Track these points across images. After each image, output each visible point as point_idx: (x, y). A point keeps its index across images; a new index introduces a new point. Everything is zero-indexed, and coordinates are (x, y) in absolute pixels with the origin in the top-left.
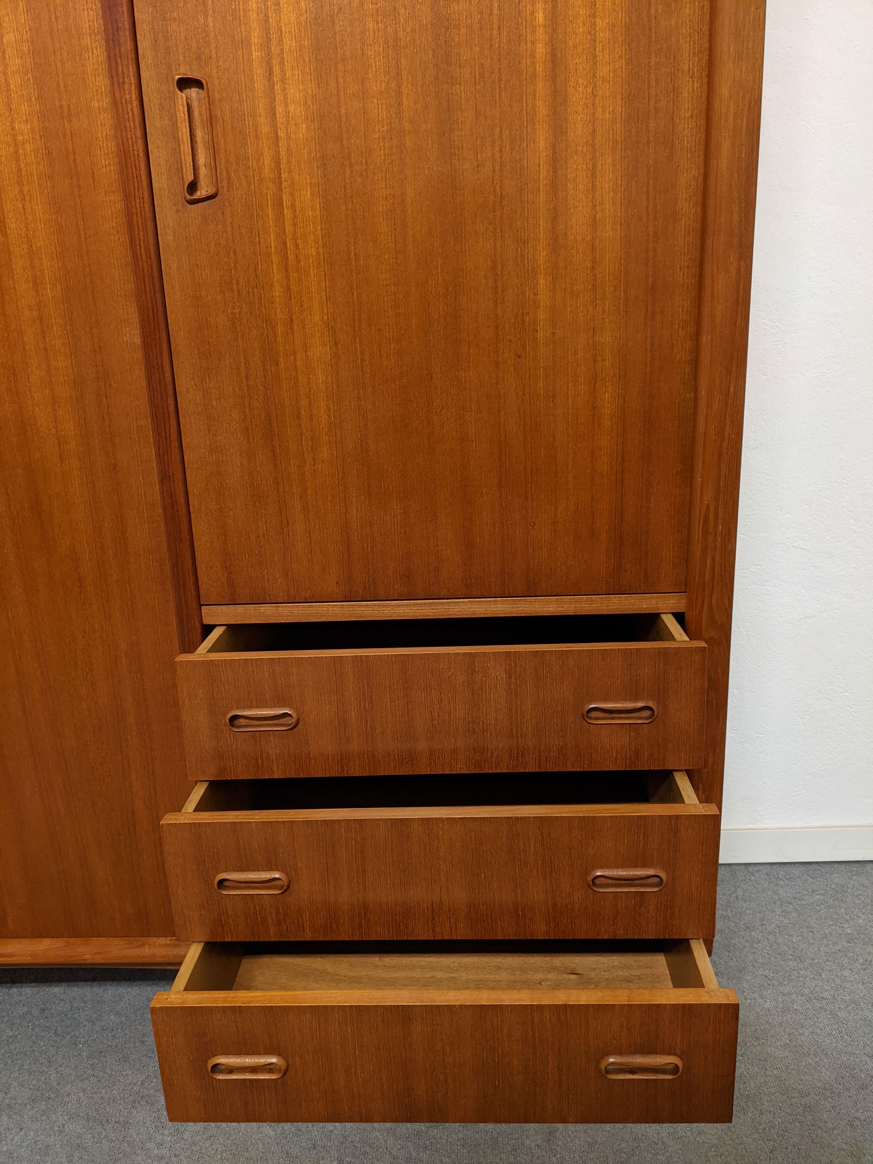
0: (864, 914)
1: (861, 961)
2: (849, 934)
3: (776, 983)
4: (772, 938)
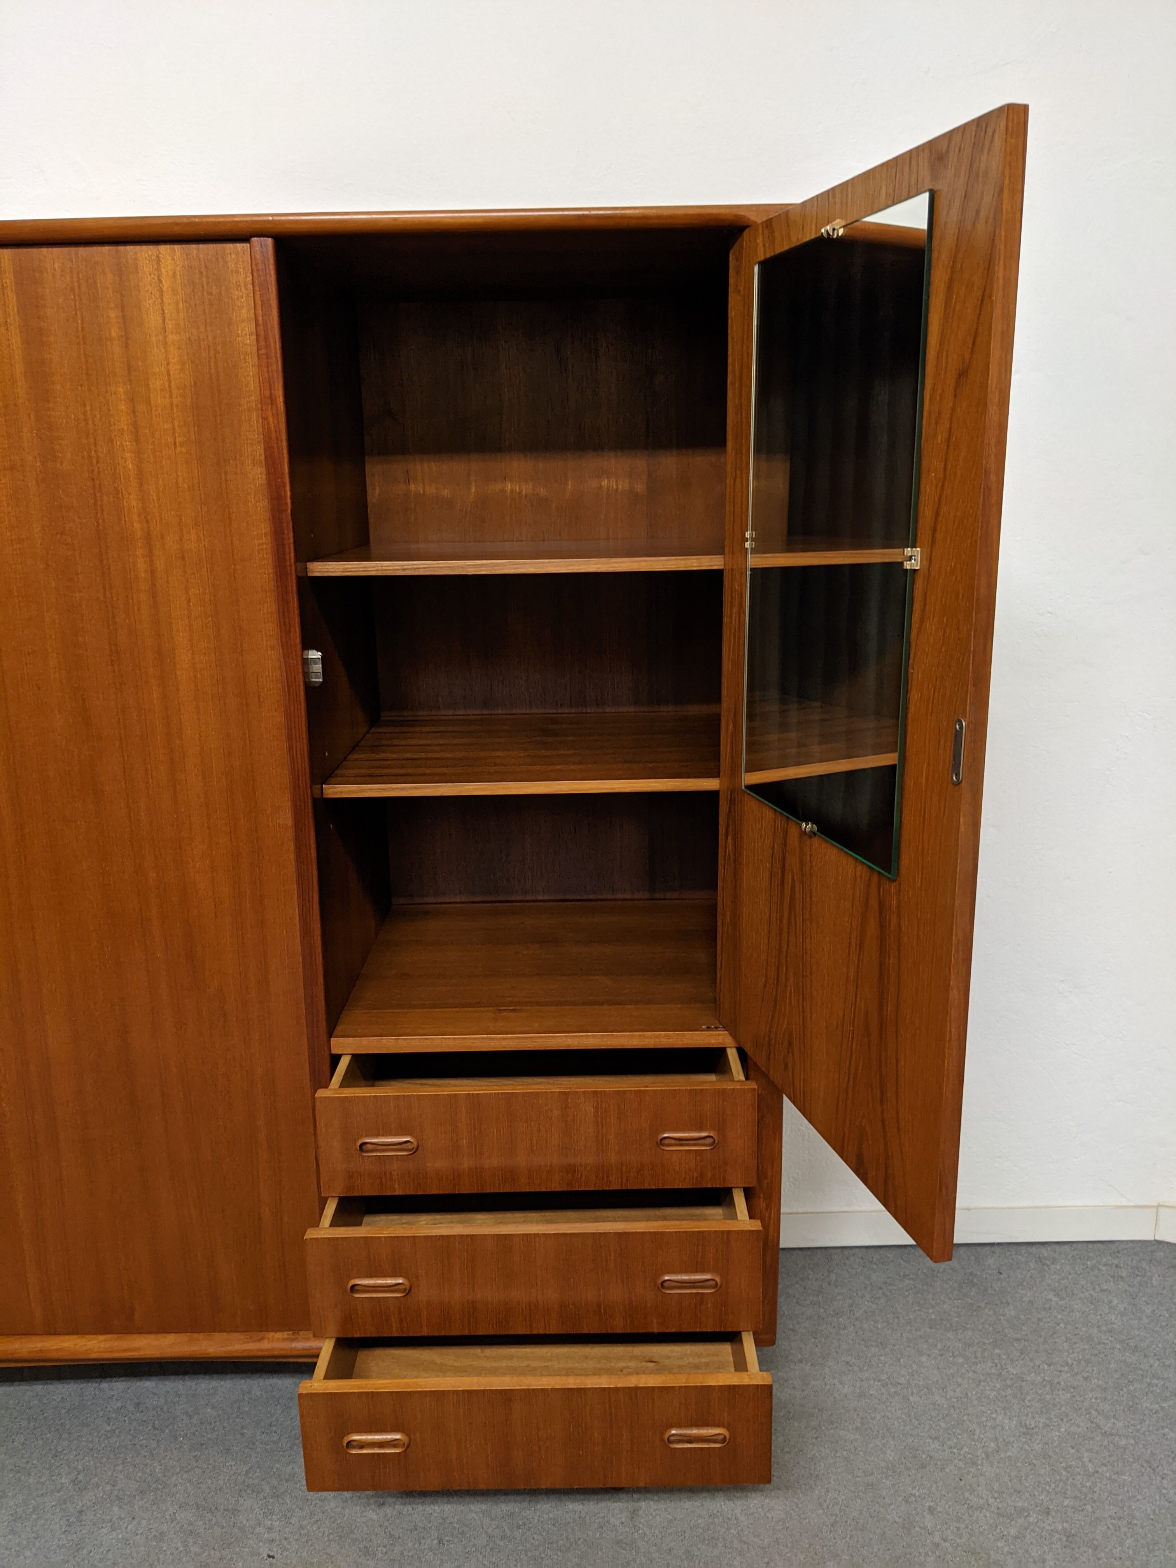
0: (950, 1299)
1: (939, 1346)
3: (856, 1369)
4: (858, 1324)
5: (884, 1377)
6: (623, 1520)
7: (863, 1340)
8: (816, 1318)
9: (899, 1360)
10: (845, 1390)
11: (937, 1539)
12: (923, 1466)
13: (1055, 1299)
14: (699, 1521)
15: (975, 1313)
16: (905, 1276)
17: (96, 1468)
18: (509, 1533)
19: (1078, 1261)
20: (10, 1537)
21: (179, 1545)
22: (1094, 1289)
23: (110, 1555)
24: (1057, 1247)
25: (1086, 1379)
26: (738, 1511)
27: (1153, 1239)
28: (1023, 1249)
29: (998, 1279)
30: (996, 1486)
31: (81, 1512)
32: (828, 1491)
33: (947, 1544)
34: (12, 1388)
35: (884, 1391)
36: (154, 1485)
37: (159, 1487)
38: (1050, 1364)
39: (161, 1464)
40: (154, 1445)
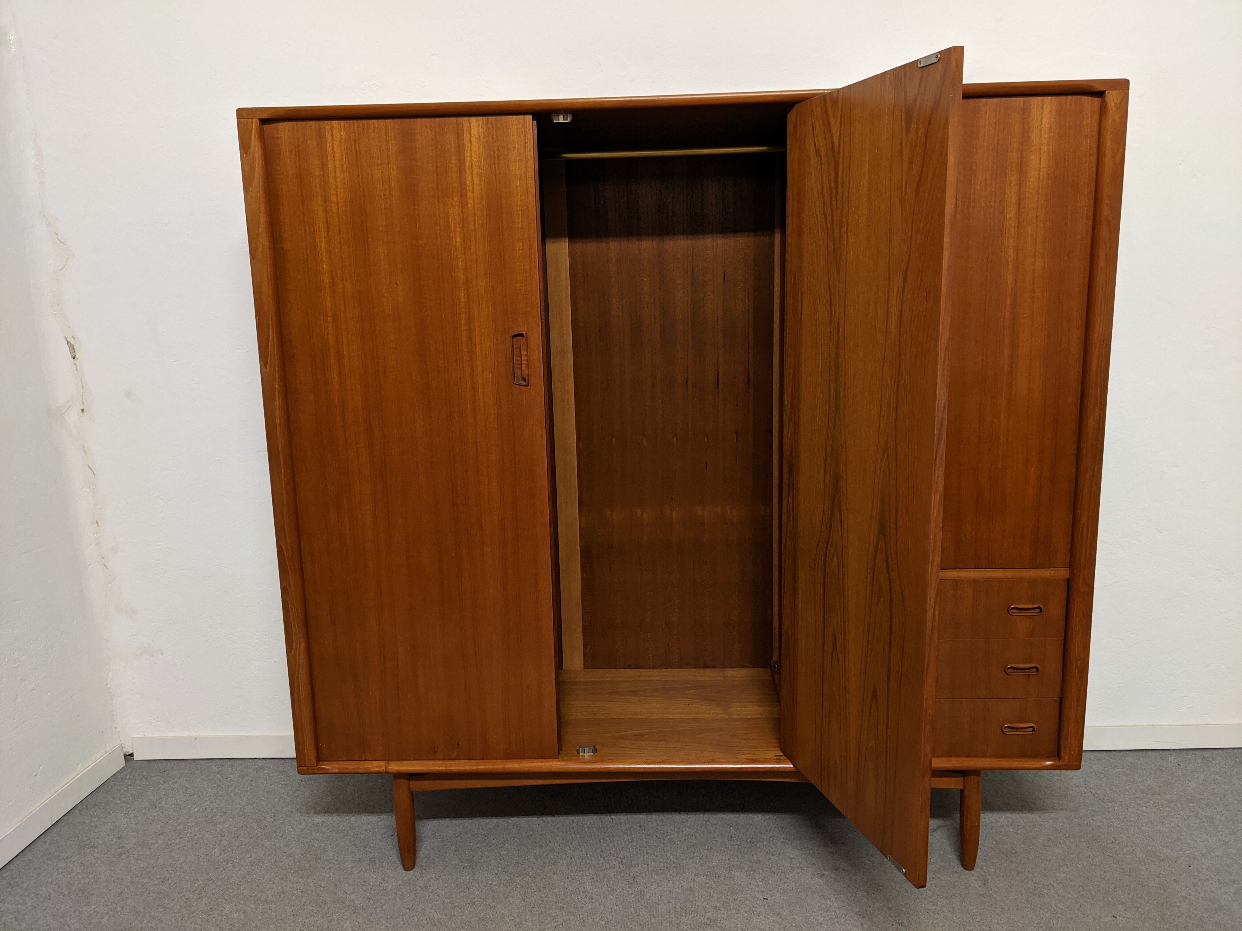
2: (1141, 789)
3: (1100, 813)
4: (1093, 791)
5: (1121, 817)
6: (980, 884)
7: (1100, 799)
8: (1064, 788)
9: (1128, 809)
10: (1098, 824)
11: (1184, 894)
12: (1162, 860)
13: (1220, 778)
14: (1029, 886)
15: (1169, 786)
16: (1115, 767)
17: (632, 857)
18: (909, 890)
19: (1230, 759)
20: (596, 889)
21: (704, 893)
23: (664, 898)
24: (1213, 751)
26: (1051, 881)
28: (1191, 753)
29: (1179, 769)
30: (1213, 869)
31: (634, 877)
32: (1105, 872)
33: (1192, 897)
34: (555, 818)
35: (1123, 824)
36: (673, 865)
37: (677, 866)
38: (1228, 811)
39: (672, 855)
40: (662, 846)
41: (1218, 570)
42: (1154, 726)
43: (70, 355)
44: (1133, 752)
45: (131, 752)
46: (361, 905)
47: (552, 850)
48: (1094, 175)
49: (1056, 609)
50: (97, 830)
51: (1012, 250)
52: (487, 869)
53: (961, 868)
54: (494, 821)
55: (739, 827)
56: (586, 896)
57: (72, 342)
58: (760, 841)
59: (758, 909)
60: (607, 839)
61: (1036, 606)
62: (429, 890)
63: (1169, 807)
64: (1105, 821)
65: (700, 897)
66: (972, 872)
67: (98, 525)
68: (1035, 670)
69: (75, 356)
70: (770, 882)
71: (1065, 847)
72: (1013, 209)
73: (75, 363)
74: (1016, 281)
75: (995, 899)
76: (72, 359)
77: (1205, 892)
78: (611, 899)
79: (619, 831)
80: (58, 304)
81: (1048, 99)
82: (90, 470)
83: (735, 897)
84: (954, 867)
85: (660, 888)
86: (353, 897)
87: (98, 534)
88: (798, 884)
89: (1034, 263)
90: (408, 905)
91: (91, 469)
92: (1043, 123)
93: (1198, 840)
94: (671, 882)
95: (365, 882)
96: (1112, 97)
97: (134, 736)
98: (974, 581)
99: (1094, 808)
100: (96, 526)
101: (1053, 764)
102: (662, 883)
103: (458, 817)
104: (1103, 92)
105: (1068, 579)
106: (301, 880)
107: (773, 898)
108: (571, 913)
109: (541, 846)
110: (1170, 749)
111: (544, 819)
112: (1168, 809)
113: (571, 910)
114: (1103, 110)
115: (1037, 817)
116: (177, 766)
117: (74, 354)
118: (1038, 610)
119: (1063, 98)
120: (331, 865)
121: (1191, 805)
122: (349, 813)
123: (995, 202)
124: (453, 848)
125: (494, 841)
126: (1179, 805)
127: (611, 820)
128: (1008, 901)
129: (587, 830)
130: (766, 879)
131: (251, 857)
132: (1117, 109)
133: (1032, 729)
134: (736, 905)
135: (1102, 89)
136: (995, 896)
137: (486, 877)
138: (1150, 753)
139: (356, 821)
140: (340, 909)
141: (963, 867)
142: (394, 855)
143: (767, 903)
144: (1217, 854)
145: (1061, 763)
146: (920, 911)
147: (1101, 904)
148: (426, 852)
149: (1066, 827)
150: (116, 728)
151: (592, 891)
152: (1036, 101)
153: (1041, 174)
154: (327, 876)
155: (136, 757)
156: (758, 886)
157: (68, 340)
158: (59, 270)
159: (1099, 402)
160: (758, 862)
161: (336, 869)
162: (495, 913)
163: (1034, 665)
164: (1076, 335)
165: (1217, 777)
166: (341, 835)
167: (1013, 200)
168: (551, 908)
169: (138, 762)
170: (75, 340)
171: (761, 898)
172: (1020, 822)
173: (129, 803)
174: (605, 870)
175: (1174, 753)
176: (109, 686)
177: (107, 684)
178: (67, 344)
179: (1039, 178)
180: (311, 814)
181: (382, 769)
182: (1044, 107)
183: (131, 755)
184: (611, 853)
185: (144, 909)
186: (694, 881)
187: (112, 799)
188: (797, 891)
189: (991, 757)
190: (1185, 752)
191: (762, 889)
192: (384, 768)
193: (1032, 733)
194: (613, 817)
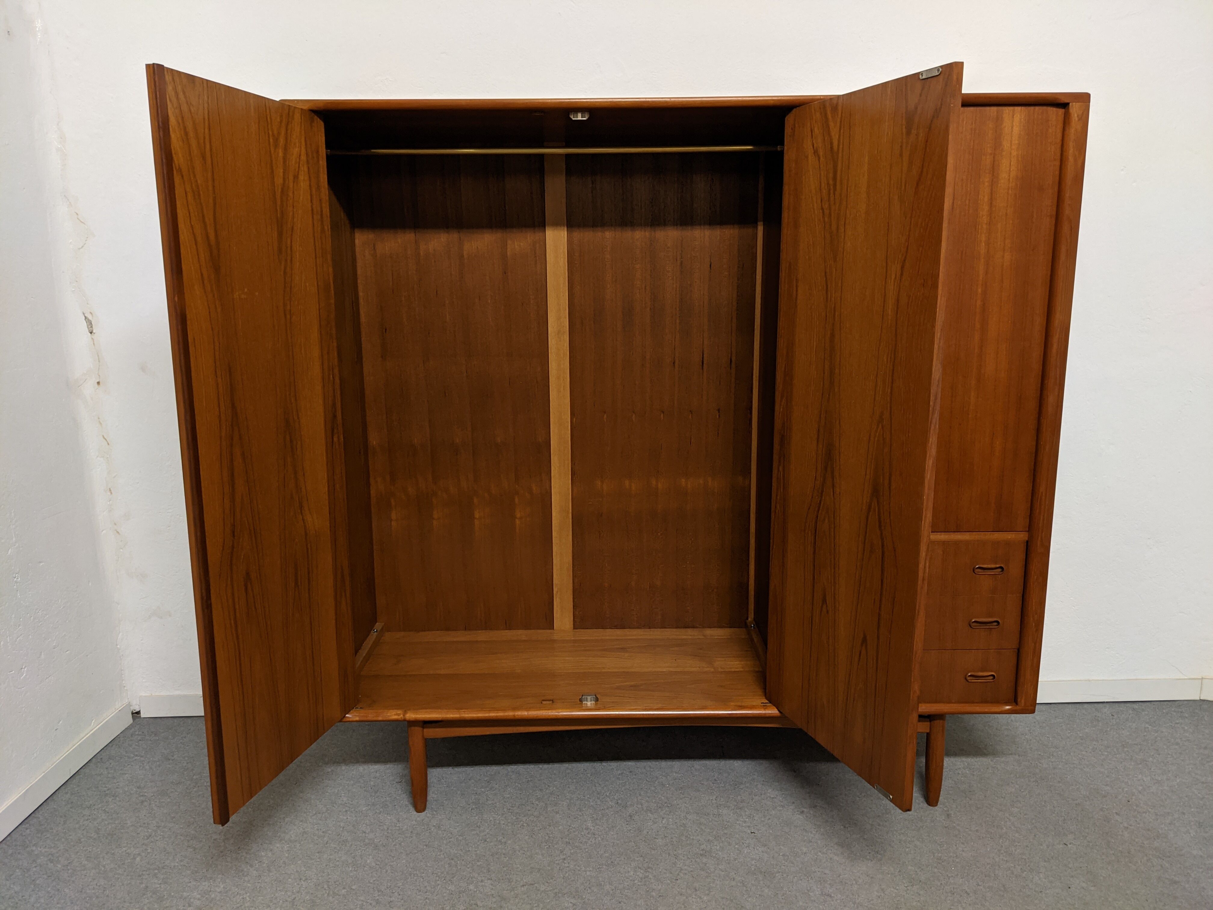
0: (1088, 727)
1: (1091, 747)
2: (1081, 736)
3: (1046, 757)
5: (1064, 761)
6: (944, 818)
9: (1070, 754)
10: (1044, 766)
11: (1126, 825)
12: (1105, 796)
13: (1150, 727)
14: (988, 819)
15: (1105, 733)
16: (1056, 717)
17: (627, 798)
20: (597, 827)
21: (697, 828)
22: (1172, 723)
23: (660, 833)
24: (1142, 704)
25: (1183, 760)
26: (1007, 815)
27: (1199, 699)
28: (1122, 705)
29: (1113, 719)
30: (1150, 803)
31: (631, 816)
32: (1054, 807)
33: (1133, 827)
34: (551, 766)
36: (666, 805)
37: (669, 805)
38: (1159, 754)
39: (664, 796)
40: (653, 789)
41: (1149, 539)
42: (1089, 681)
43: (87, 330)
44: (1070, 705)
45: (138, 710)
46: (381, 843)
47: (551, 794)
48: (1057, 178)
49: (1015, 569)
50: (115, 781)
51: (984, 244)
52: (494, 810)
53: (926, 805)
54: (494, 769)
55: (721, 771)
56: (589, 832)
57: (90, 317)
58: (742, 784)
59: (747, 842)
60: (601, 783)
61: (998, 566)
62: (443, 829)
63: (1106, 752)
64: (1051, 764)
65: (693, 832)
66: (936, 808)
67: (111, 493)
68: (996, 624)
69: (92, 330)
70: (756, 818)
71: (1017, 786)
72: (986, 208)
73: (92, 338)
74: (987, 273)
75: (959, 831)
76: (90, 334)
77: (1144, 823)
78: (613, 835)
79: (612, 776)
80: (77, 281)
81: (1018, 109)
82: (104, 440)
83: (726, 832)
84: (919, 804)
85: (656, 825)
86: (371, 836)
87: (110, 502)
88: (780, 820)
89: (1003, 257)
90: (424, 842)
91: (106, 440)
92: (1014, 130)
93: (1135, 779)
94: (665, 820)
95: (382, 822)
96: (1075, 109)
97: (143, 694)
98: (944, 543)
99: (1039, 753)
100: (109, 493)
101: (1011, 708)
102: (657, 820)
103: (460, 766)
104: (1068, 104)
105: (1027, 542)
106: (320, 822)
107: (760, 831)
108: (577, 847)
109: (541, 790)
110: (1104, 702)
111: (541, 766)
112: (1106, 753)
113: (576, 844)
114: (1066, 121)
115: (990, 761)
116: (183, 723)
117: (91, 329)
118: (1000, 570)
119: (1032, 108)
120: (347, 809)
121: (1126, 749)
122: (356, 763)
123: (969, 200)
124: (459, 792)
125: (497, 786)
126: (1115, 750)
127: (603, 767)
128: (970, 832)
129: (581, 775)
130: (752, 816)
131: (269, 802)
132: (1079, 120)
133: (992, 677)
134: (726, 838)
135: (1066, 101)
136: (958, 828)
137: (494, 817)
138: (1086, 706)
139: (364, 770)
140: (361, 846)
141: (927, 804)
142: (405, 800)
143: (755, 836)
144: (1152, 791)
145: (1018, 708)
146: (893, 841)
147: (1053, 833)
148: (434, 795)
149: (1017, 769)
150: (124, 686)
151: (593, 828)
152: (1007, 111)
153: (1011, 176)
154: (345, 818)
155: (143, 715)
156: (745, 822)
157: (86, 315)
158: (79, 249)
159: (1058, 382)
160: (743, 801)
161: (352, 812)
162: (506, 847)
163: (995, 619)
164: (1039, 321)
165: (1147, 726)
166: (352, 782)
167: (986, 199)
168: (557, 843)
169: (145, 719)
170: (92, 316)
171: (749, 831)
172: (975, 765)
173: (142, 757)
174: (603, 809)
175: (1107, 705)
176: (118, 646)
177: (117, 645)
178: (85, 319)
179: (1009, 180)
180: (320, 764)
181: (400, 717)
182: (1015, 116)
183: (138, 713)
184: (606, 795)
185: (174, 849)
186: (687, 819)
187: (125, 753)
188: (781, 826)
189: (955, 703)
190: (1117, 705)
191: (748, 824)
192: (402, 716)
193: (992, 681)
194: (604, 764)
